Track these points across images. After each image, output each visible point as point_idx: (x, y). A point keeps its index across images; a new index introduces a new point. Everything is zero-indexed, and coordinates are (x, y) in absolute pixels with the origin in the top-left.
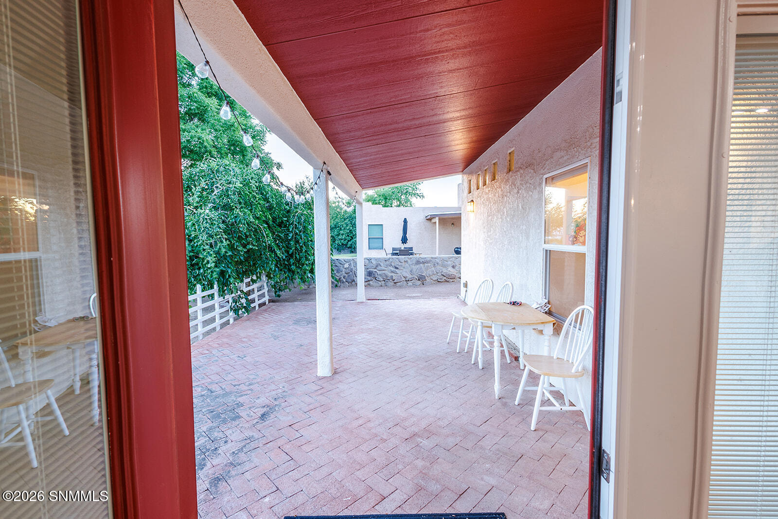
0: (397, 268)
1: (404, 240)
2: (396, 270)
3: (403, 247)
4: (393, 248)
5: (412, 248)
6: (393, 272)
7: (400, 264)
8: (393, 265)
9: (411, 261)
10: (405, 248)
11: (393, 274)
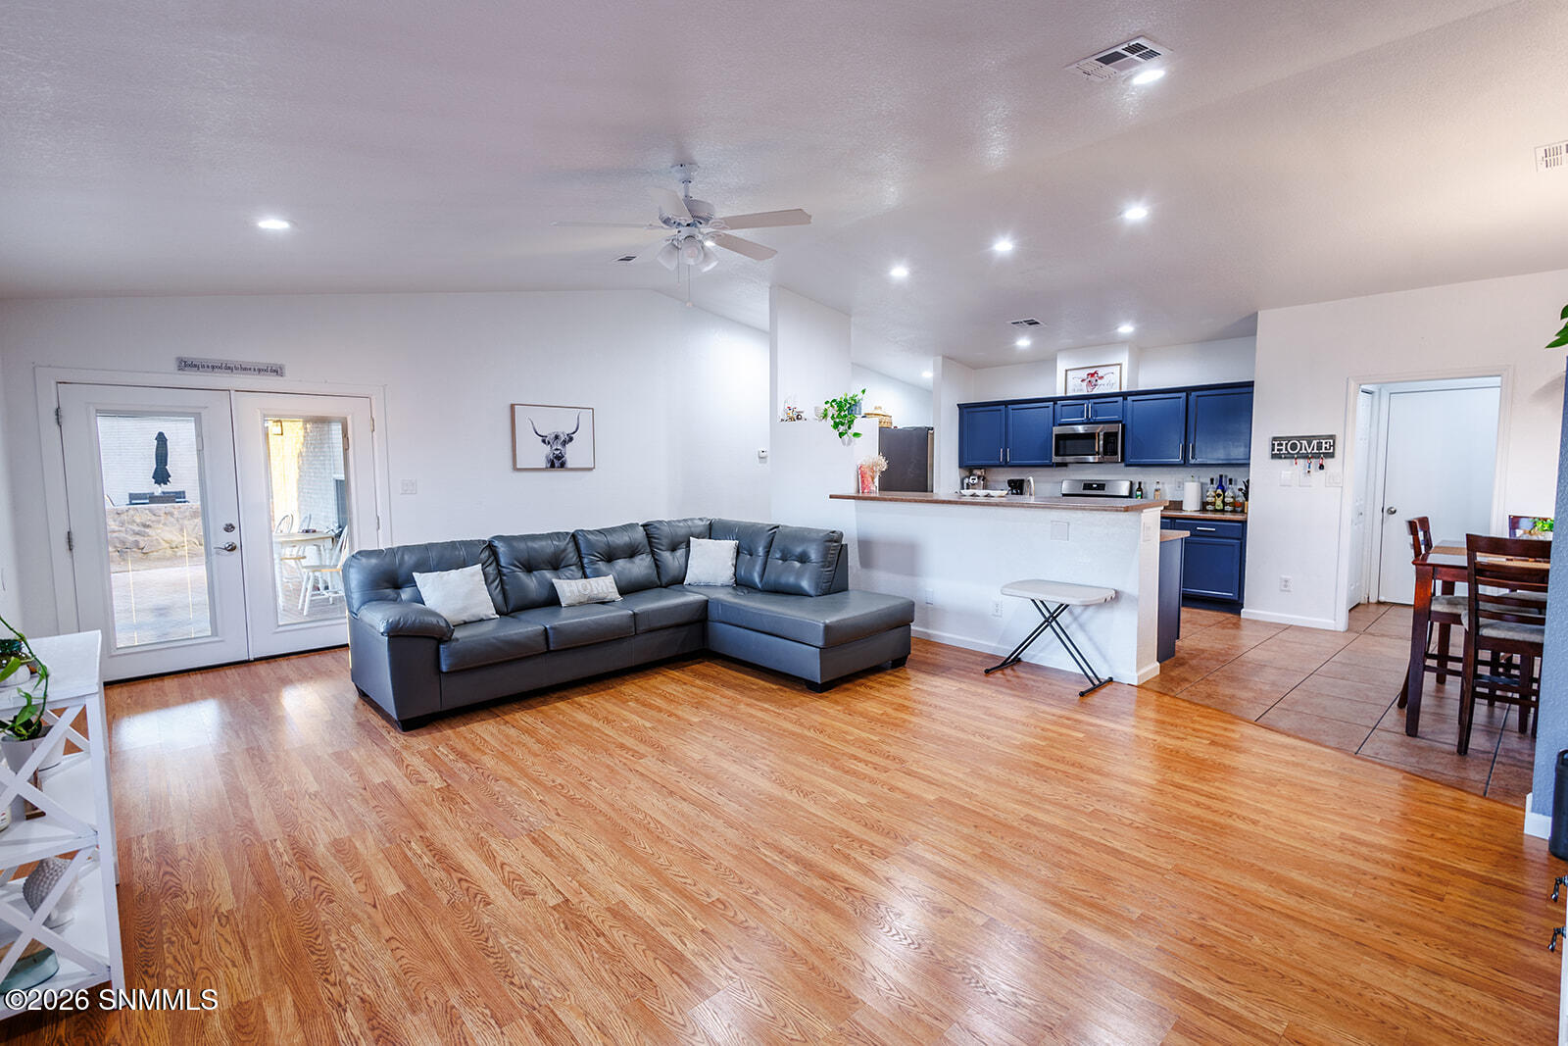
0: (148, 526)
1: (161, 476)
2: (147, 530)
3: (158, 490)
4: (130, 495)
5: (184, 492)
6: (138, 534)
7: (154, 518)
8: (138, 521)
9: (180, 512)
10: (163, 493)
11: (138, 538)
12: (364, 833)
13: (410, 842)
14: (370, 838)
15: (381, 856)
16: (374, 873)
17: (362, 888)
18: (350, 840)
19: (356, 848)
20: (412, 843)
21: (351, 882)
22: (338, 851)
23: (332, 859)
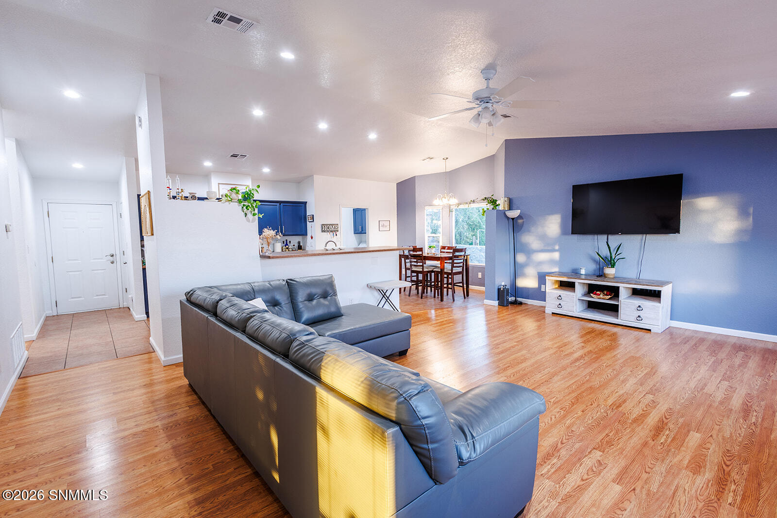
12: (675, 464)
13: (662, 443)
14: (676, 460)
15: (683, 449)
16: (696, 445)
17: (708, 445)
18: (687, 467)
19: (689, 461)
20: (662, 441)
21: (710, 451)
22: (700, 467)
23: (708, 466)
